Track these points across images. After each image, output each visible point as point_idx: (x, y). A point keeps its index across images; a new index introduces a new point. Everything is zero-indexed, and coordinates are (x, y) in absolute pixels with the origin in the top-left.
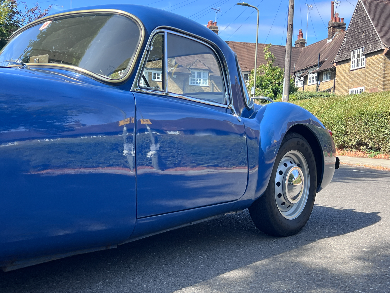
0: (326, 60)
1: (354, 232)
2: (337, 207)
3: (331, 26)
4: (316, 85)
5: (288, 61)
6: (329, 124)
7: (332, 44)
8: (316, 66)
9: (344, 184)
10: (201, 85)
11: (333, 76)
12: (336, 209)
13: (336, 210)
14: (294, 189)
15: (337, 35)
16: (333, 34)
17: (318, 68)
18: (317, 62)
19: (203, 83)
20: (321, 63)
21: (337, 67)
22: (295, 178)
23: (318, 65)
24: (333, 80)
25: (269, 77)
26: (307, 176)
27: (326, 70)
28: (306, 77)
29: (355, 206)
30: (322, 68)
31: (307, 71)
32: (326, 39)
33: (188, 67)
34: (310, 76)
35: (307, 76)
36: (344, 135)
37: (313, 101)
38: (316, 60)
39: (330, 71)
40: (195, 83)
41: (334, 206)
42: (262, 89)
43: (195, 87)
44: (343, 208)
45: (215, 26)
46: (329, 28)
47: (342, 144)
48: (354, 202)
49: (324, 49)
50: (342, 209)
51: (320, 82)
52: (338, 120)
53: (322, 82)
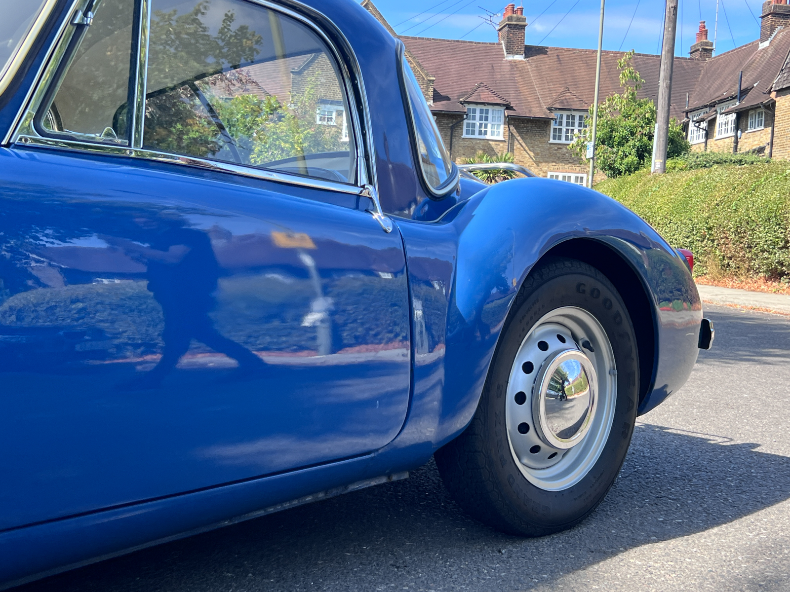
0: (755, 85)
1: (733, 523)
2: (717, 438)
3: (767, 13)
4: (733, 139)
5: (665, 85)
6: (748, 223)
7: (770, 52)
8: (733, 98)
9: (758, 366)
10: (488, 137)
11: (770, 121)
12: (712, 442)
13: (713, 445)
14: (567, 409)
15: (780, 32)
16: (772, 29)
17: (738, 104)
18: (735, 91)
19: (492, 133)
20: (743, 93)
21: (777, 99)
22: (571, 380)
23: (738, 96)
24: (770, 128)
25: (629, 122)
26: (610, 373)
27: (755, 108)
28: (712, 123)
29: (763, 435)
30: (746, 103)
31: (713, 109)
32: (756, 41)
33: (461, 99)
34: (720, 119)
35: (714, 120)
36: (780, 248)
37: (717, 173)
38: (735, 85)
39: (763, 110)
40: (477, 132)
41: (712, 433)
42: (613, 147)
43: (474, 142)
44: (731, 440)
45: (520, 16)
46: (762, 17)
47: (776, 268)
48: (765, 421)
49: (753, 63)
50: (728, 444)
51: (742, 132)
52: (768, 216)
53: (746, 132)
